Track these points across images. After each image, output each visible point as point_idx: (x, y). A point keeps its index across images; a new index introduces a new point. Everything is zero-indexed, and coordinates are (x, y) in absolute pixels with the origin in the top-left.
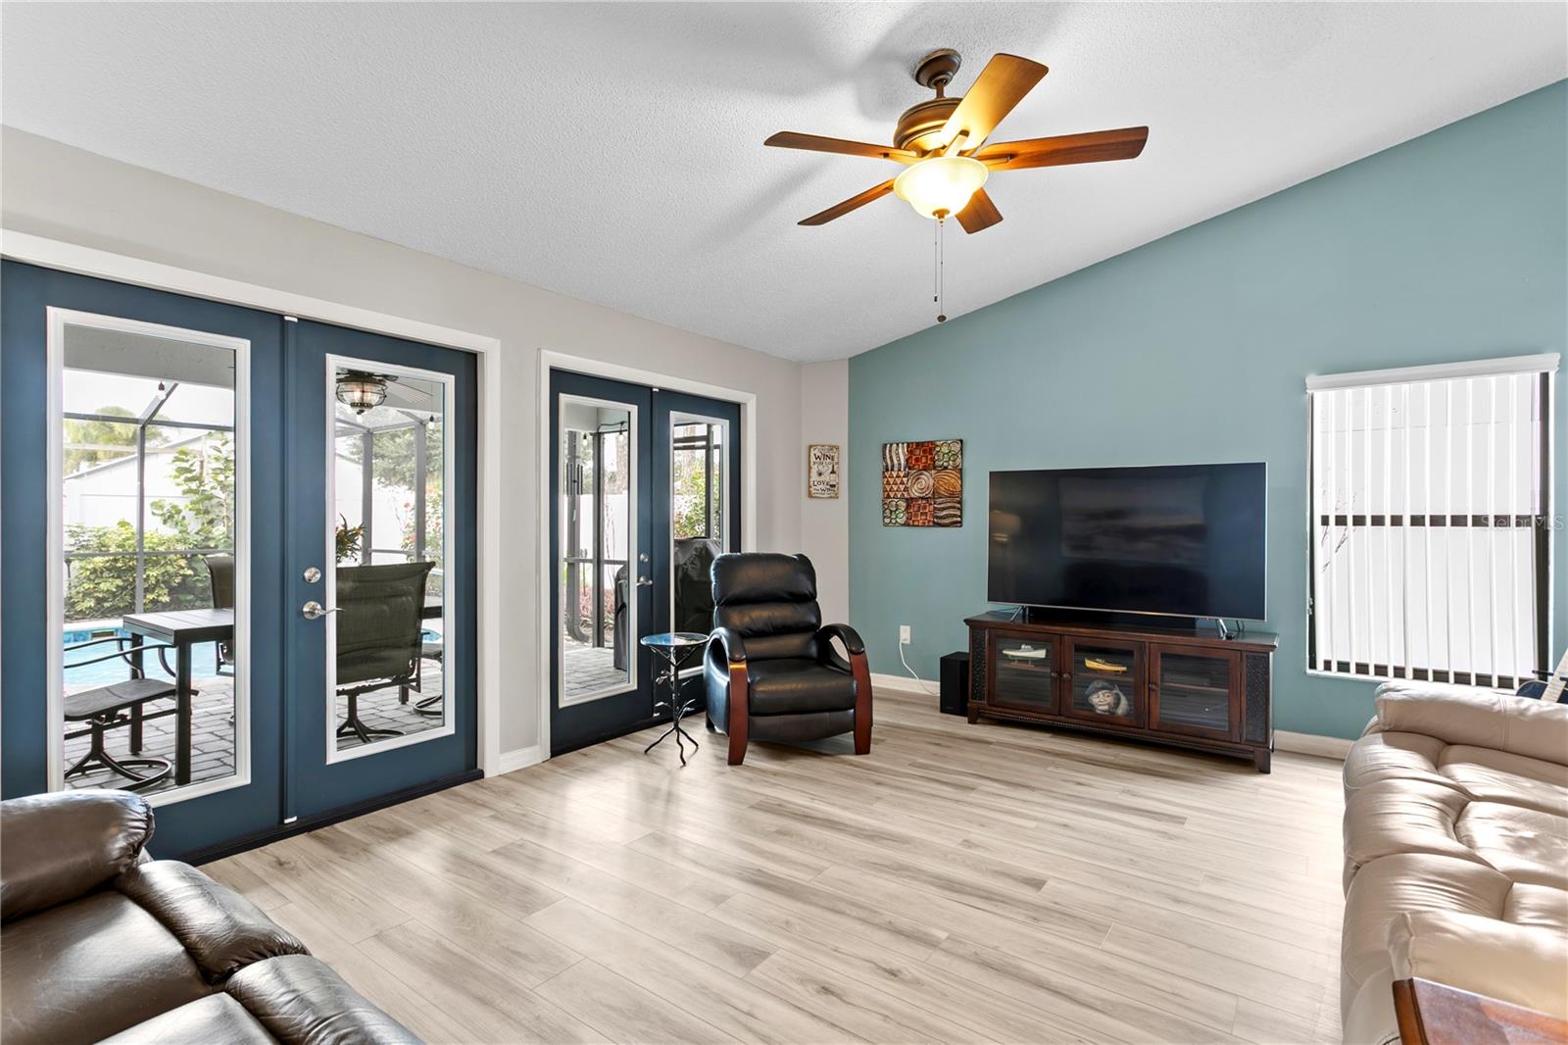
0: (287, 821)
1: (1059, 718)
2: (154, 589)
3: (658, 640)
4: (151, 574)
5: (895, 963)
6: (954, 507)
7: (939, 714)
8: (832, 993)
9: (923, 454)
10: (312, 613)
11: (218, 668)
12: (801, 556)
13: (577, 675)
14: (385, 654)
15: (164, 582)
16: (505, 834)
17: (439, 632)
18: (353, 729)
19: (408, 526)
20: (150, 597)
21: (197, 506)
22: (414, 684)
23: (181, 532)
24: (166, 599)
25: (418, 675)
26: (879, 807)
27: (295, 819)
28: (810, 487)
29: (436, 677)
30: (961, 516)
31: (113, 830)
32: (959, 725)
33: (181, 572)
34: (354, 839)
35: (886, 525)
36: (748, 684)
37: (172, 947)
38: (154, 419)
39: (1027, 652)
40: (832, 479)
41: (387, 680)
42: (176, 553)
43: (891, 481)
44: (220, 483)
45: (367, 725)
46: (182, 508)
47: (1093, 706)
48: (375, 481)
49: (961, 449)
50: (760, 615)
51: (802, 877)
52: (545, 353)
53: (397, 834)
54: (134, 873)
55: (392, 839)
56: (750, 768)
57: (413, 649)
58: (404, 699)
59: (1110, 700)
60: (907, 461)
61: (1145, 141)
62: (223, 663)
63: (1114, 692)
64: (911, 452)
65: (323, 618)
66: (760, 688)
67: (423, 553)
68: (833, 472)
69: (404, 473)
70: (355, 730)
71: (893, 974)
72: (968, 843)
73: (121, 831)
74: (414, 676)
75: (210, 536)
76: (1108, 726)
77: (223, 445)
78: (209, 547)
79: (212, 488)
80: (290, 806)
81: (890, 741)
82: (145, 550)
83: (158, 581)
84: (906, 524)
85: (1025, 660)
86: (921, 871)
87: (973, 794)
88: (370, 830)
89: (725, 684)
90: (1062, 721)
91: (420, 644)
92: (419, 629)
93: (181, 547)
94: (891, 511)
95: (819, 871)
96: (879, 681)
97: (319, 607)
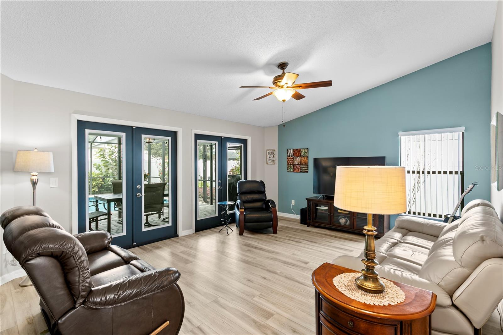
0: (134, 244)
1: (330, 226)
2: (94, 187)
3: (223, 203)
4: (93, 183)
5: (266, 276)
6: (306, 167)
7: (300, 224)
8: (250, 281)
9: (298, 152)
10: (139, 196)
11: (115, 209)
12: (261, 181)
13: (205, 212)
14: (154, 206)
15: (96, 186)
16: (182, 249)
17: (168, 200)
18: (147, 225)
19: (160, 170)
20: (93, 189)
21: (105, 165)
22: (162, 213)
23: (100, 172)
24: (97, 190)
25: (163, 211)
26: (275, 246)
27: (135, 244)
28: (267, 161)
29: (167, 212)
30: (308, 170)
31: (105, 239)
32: (305, 227)
33: (101, 183)
34: (148, 248)
35: (288, 172)
36: (244, 215)
37: (119, 258)
38: (95, 141)
39: (323, 208)
40: (273, 159)
41: (155, 212)
42: (99, 178)
43: (289, 159)
44: (110, 158)
45: (151, 224)
46: (101, 165)
47: (340, 222)
48: (151, 156)
49: (308, 151)
50: (249, 197)
51: (250, 260)
52: (193, 130)
53: (158, 248)
54: (110, 247)
55: (157, 249)
56: (244, 236)
57: (161, 205)
58: (159, 217)
59: (344, 221)
60: (293, 154)
61: (332, 83)
62: (116, 207)
63: (346, 219)
64: (294, 152)
65: (141, 197)
66: (248, 216)
67: (165, 178)
68: (273, 157)
69: (159, 154)
70: (148, 224)
71: (265, 278)
72: (294, 254)
73: (107, 239)
74: (162, 211)
75: (108, 173)
76: (343, 228)
77: (112, 147)
78: (108, 176)
79: (109, 160)
80: (134, 241)
81: (283, 231)
82: (92, 177)
83: (95, 185)
84: (293, 172)
85: (322, 210)
86: (279, 259)
87: (300, 244)
88: (152, 247)
89: (238, 215)
90: (331, 226)
91: (164, 203)
92: (163, 199)
93: (101, 176)
94: (289, 168)
95: (255, 258)
96: (279, 214)
97: (140, 194)
